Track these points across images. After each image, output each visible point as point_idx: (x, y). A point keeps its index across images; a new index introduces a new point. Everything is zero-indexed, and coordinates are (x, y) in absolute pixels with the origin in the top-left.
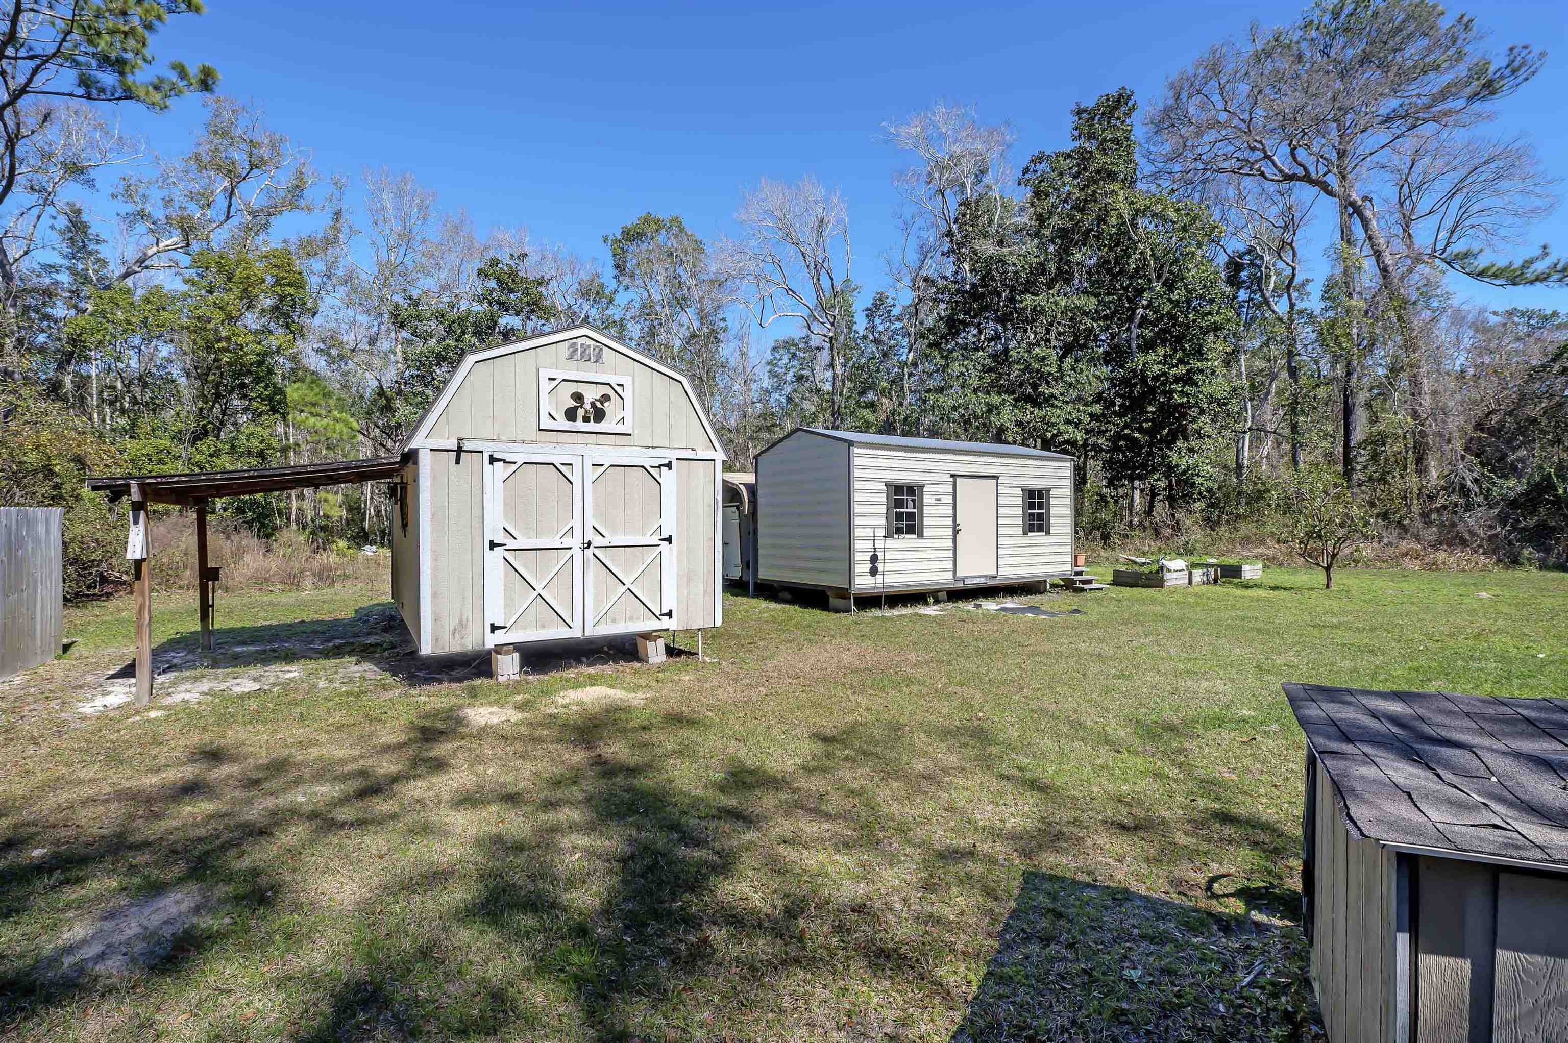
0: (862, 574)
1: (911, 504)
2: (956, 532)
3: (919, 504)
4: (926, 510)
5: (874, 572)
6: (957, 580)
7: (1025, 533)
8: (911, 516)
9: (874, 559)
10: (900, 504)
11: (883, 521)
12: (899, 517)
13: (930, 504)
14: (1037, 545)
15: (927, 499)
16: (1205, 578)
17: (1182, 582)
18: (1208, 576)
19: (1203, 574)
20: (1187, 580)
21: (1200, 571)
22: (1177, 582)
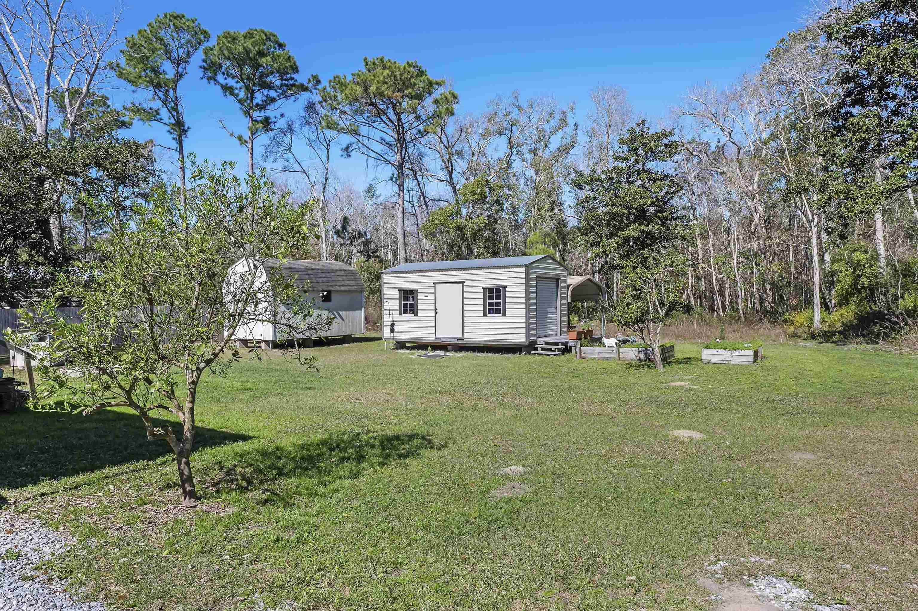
0: (387, 332)
1: (411, 299)
2: (436, 313)
3: (415, 299)
4: (419, 302)
5: (392, 331)
6: (437, 339)
7: (485, 314)
8: (411, 305)
9: (393, 325)
10: (405, 299)
11: (397, 307)
12: (405, 305)
13: (422, 299)
14: (494, 322)
15: (419, 296)
16: (642, 356)
17: (607, 355)
18: (646, 354)
19: (639, 352)
20: (614, 355)
21: (635, 350)
22: (600, 355)
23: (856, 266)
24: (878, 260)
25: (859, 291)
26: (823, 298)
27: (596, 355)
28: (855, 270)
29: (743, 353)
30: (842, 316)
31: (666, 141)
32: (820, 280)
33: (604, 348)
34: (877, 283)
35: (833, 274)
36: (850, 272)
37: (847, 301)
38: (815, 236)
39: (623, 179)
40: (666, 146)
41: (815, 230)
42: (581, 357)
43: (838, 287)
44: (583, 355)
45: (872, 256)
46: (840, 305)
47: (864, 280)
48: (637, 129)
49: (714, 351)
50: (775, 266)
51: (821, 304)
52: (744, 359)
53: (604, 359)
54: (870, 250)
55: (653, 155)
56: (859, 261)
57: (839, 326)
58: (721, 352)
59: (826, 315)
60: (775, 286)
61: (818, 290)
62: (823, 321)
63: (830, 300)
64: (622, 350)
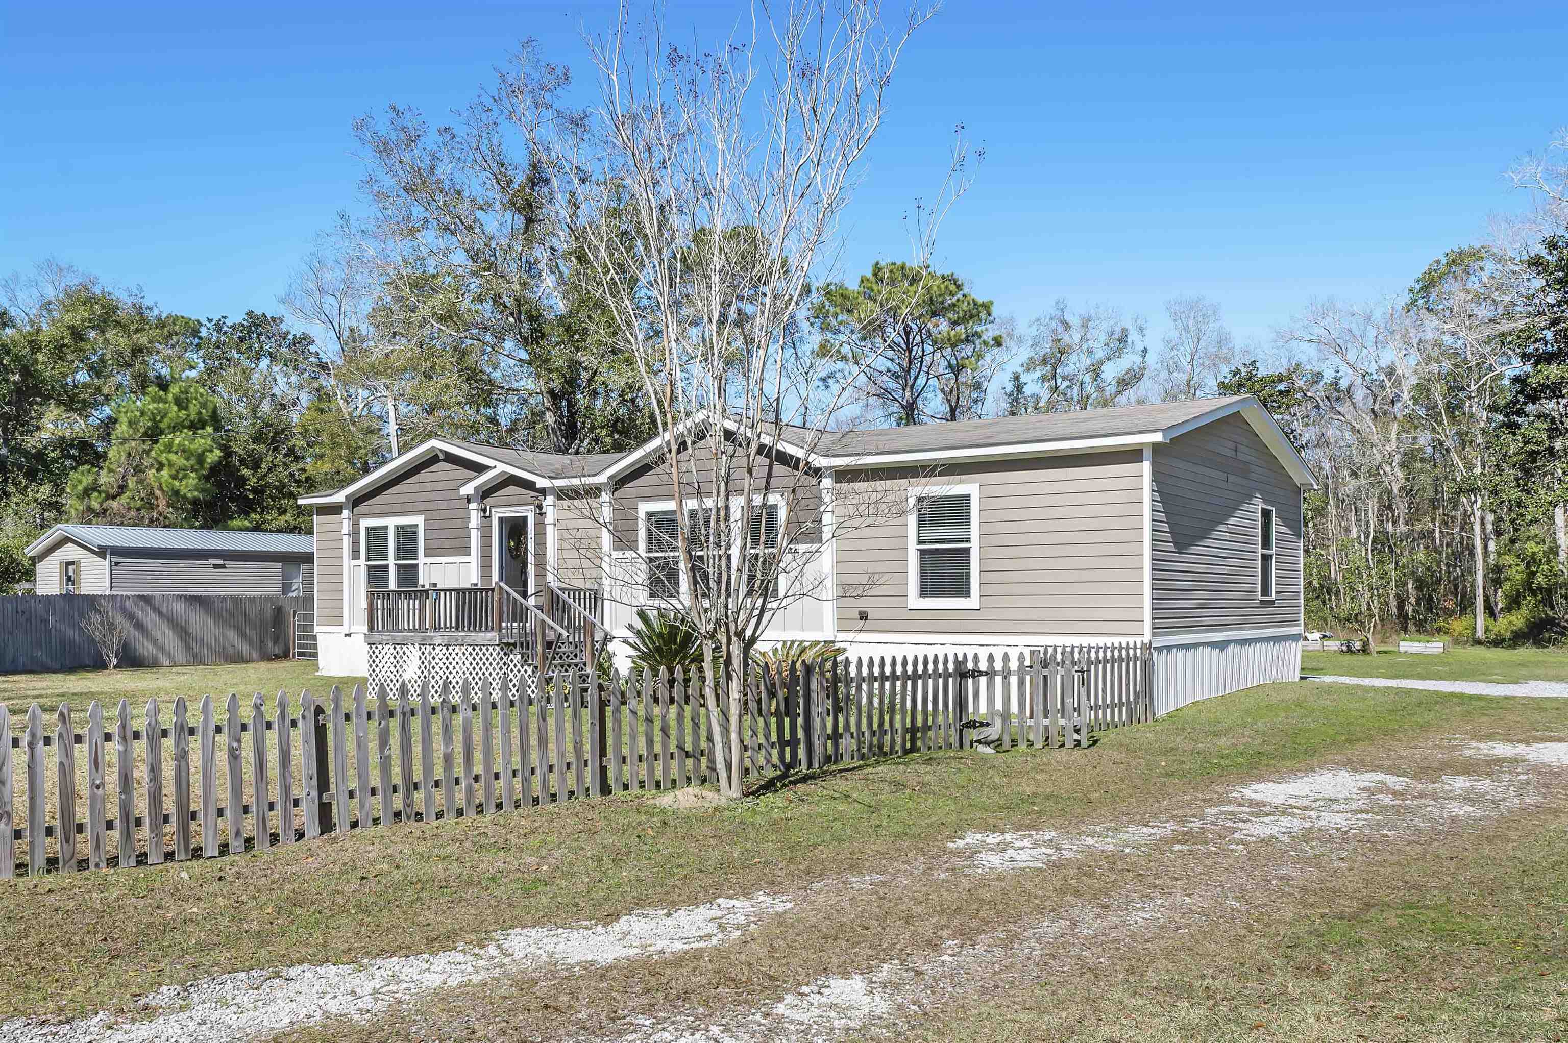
16: (1344, 648)
17: (1311, 648)
18: (1348, 646)
19: (1342, 645)
20: (1318, 647)
21: (1338, 643)
23: (1532, 561)
24: (1557, 554)
25: (1534, 593)
26: (1487, 600)
28: (1528, 566)
29: (1435, 644)
30: (1510, 622)
31: (1282, 387)
32: (1485, 576)
33: (1307, 642)
34: (1556, 584)
35: (1498, 569)
36: (1522, 567)
37: (1518, 604)
38: (1478, 522)
40: (1281, 393)
41: (1478, 514)
43: (1507, 586)
45: (1551, 549)
46: (1508, 609)
47: (1540, 579)
48: (1244, 372)
49: (1410, 644)
50: (1421, 556)
51: (1485, 608)
52: (1436, 650)
53: (1308, 651)
54: (1547, 541)
56: (1534, 553)
57: (1508, 635)
58: (1417, 644)
59: (1491, 622)
60: (1420, 585)
61: (1481, 591)
62: (1487, 630)
63: (1496, 604)
64: (1325, 643)
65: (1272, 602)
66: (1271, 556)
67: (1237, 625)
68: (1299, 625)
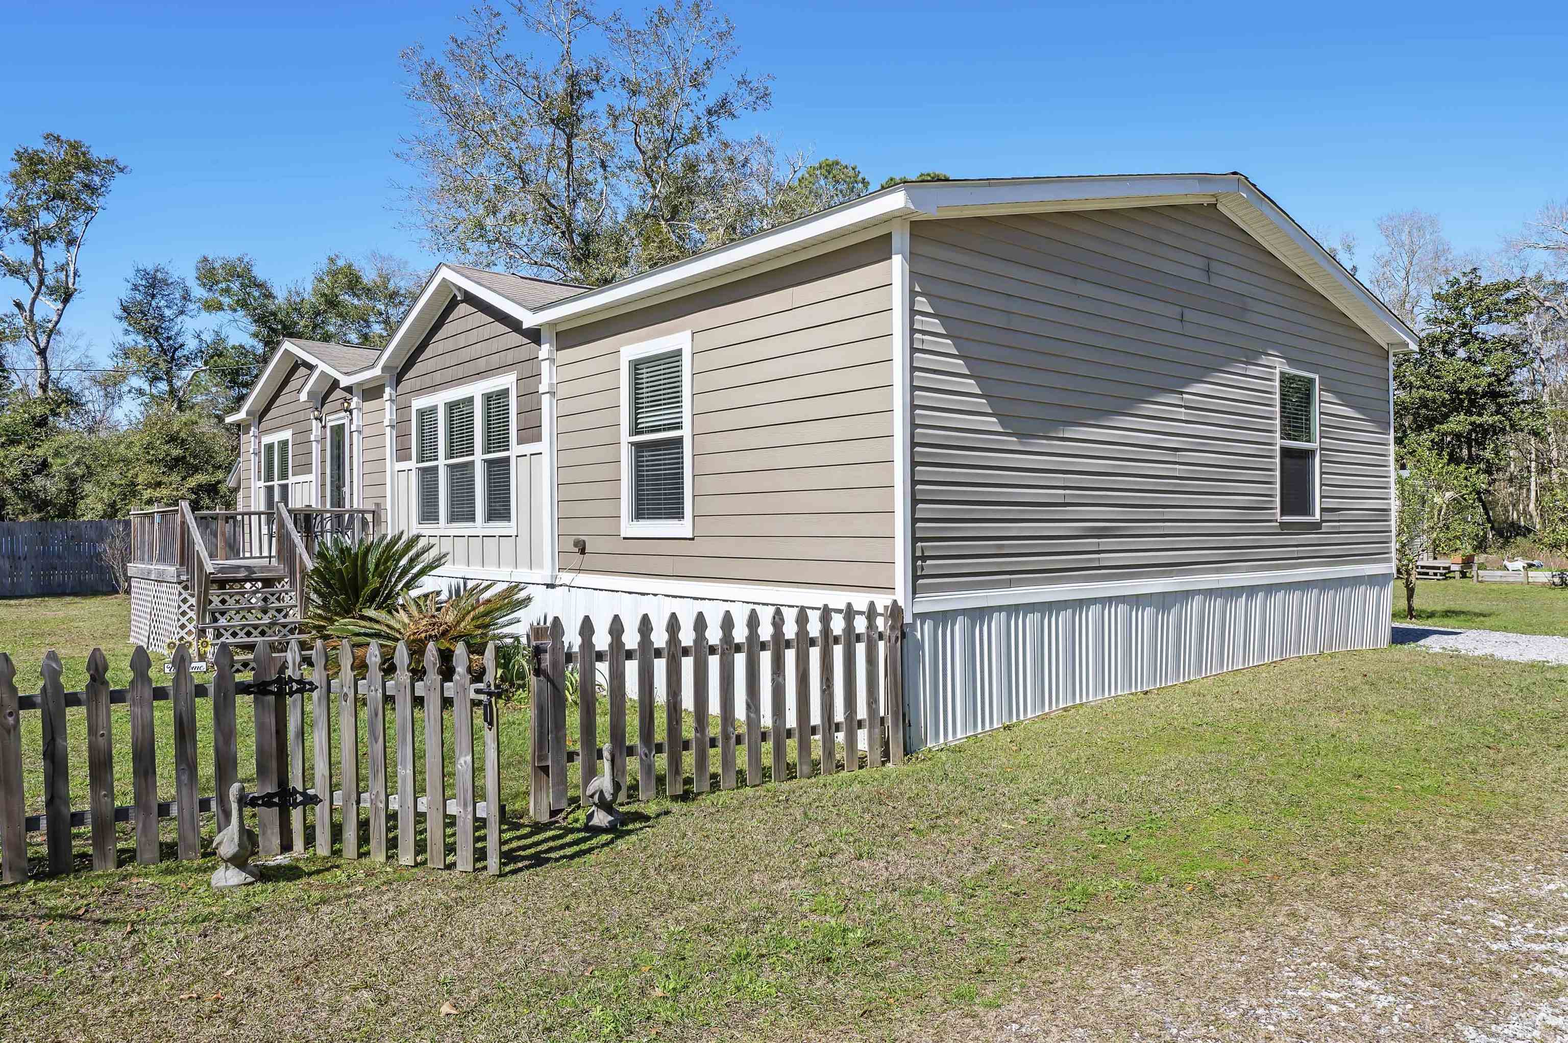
16: (1557, 580)
17: (1511, 580)
18: (1562, 578)
19: (1553, 576)
20: (1521, 578)
21: (1547, 573)
22: (1504, 579)
27: (1498, 579)
31: (1509, 295)
33: (1506, 572)
39: (1438, 348)
40: (1508, 301)
42: (1478, 581)
44: (1480, 579)
48: (1463, 281)
53: (1508, 583)
55: (1490, 314)
64: (1531, 574)
65: (1315, 527)
66: (1312, 453)
67: (1218, 565)
68: (1388, 560)
